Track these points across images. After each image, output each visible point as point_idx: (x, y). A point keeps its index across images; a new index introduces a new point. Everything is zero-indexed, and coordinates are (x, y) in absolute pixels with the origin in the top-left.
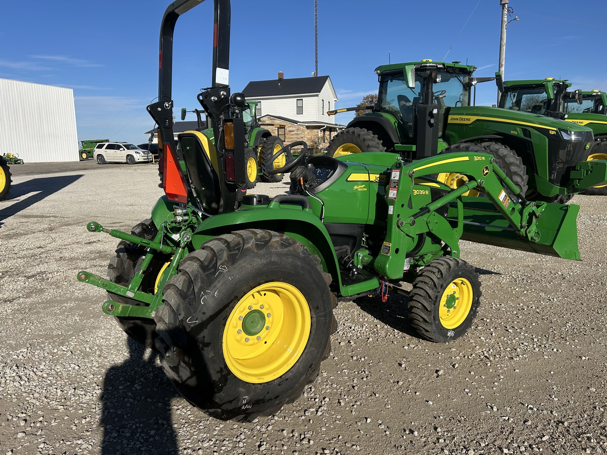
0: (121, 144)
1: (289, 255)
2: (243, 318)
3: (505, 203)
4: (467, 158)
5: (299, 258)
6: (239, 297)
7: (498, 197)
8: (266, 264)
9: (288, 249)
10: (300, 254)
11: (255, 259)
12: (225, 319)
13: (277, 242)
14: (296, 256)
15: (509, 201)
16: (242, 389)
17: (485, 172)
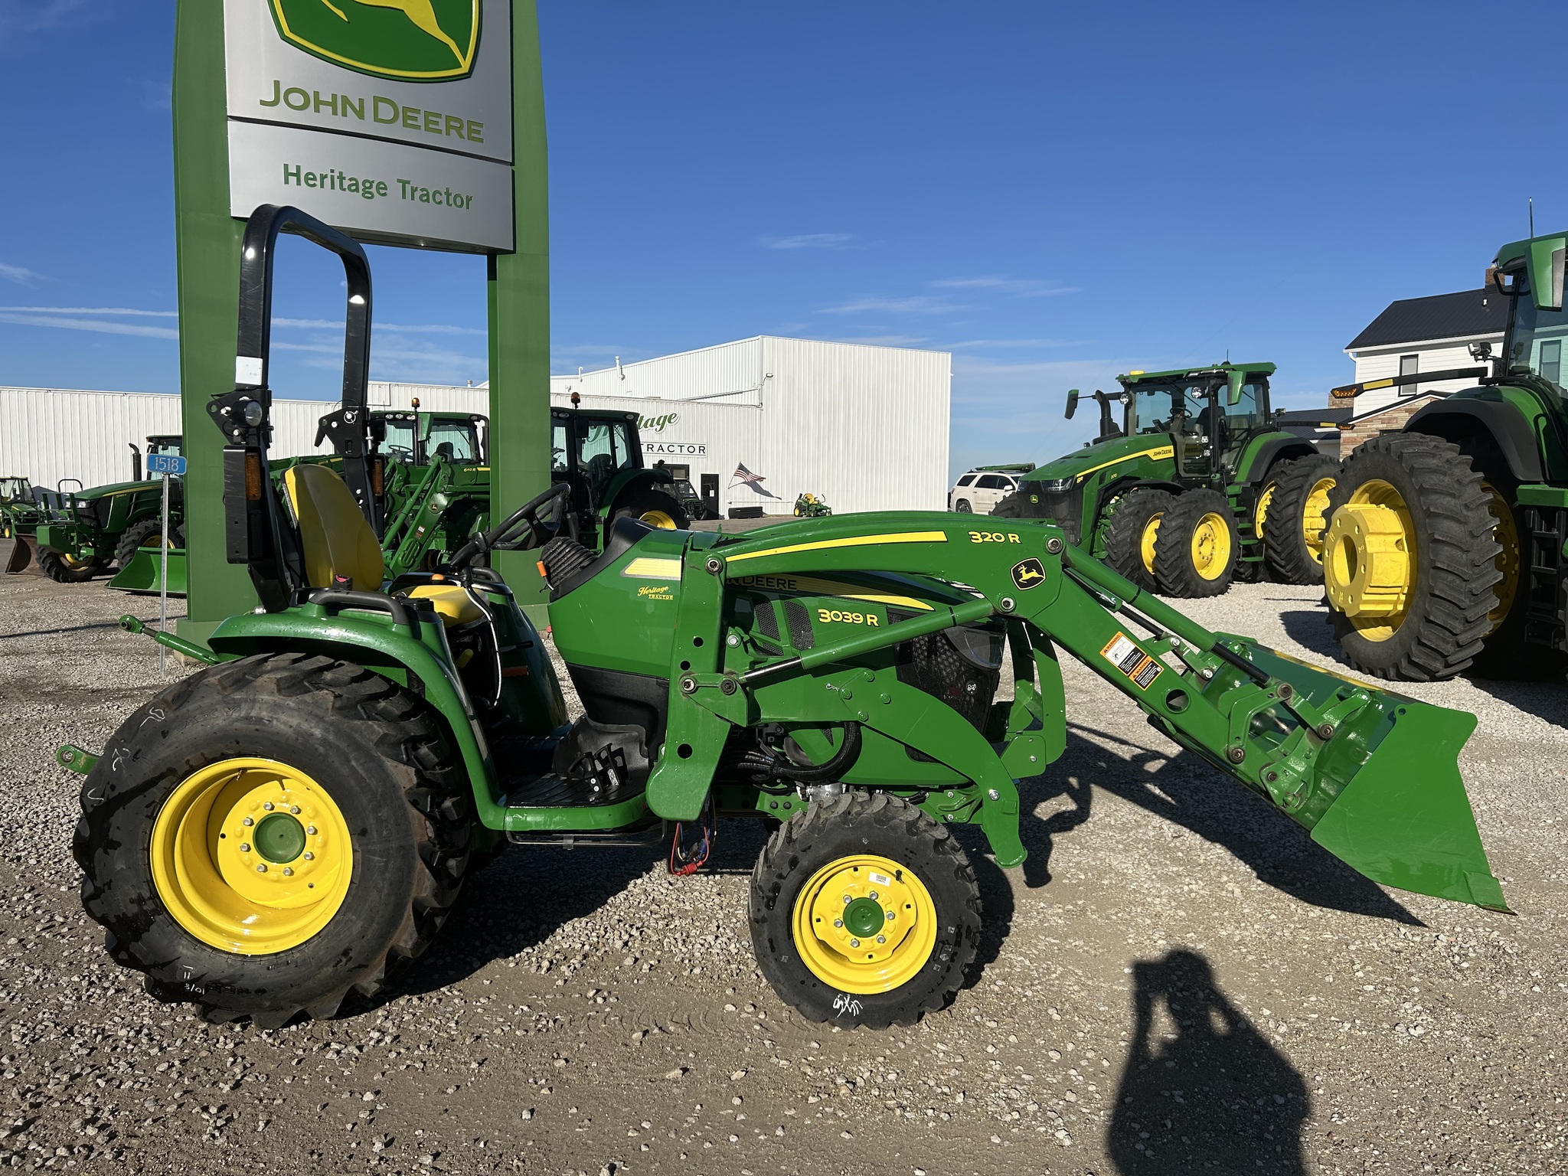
0: (1009, 476)
1: (298, 710)
2: (256, 823)
3: (1134, 673)
4: (940, 536)
5: (324, 721)
6: (181, 772)
7: (1102, 653)
8: (237, 720)
9: (300, 697)
10: (330, 713)
11: (218, 706)
12: (152, 807)
13: (275, 681)
14: (317, 716)
15: (1159, 669)
16: (184, 950)
17: (1026, 576)
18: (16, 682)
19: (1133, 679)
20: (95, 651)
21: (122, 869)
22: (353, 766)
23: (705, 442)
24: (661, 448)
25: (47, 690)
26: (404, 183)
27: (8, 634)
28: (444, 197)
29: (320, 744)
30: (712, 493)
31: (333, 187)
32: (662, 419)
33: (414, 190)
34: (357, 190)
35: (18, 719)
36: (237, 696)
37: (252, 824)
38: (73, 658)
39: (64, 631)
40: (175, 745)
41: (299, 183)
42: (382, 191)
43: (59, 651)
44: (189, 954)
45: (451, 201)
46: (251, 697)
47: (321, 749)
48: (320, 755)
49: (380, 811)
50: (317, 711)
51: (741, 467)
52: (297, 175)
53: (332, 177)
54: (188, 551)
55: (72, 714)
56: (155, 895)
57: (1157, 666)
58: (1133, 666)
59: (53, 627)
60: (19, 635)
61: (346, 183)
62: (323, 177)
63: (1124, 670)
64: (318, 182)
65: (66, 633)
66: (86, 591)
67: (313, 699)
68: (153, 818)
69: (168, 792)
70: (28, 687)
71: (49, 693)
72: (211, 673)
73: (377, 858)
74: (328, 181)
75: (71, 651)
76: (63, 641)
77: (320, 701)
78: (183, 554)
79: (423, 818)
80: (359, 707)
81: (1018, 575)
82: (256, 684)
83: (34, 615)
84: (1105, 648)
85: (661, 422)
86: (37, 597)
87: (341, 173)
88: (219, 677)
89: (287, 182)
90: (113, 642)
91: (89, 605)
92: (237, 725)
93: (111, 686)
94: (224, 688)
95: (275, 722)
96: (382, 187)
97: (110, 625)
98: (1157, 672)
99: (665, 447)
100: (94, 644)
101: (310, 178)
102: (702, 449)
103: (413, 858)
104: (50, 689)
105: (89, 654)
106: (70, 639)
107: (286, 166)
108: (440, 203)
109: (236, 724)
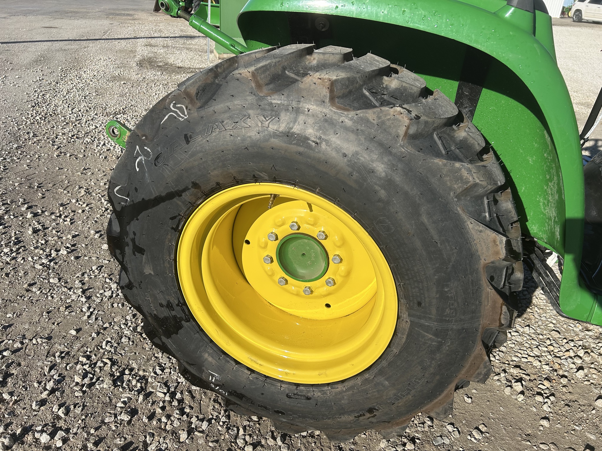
1: (356, 132)
2: (280, 238)
5: (390, 153)
6: (206, 188)
8: (275, 135)
9: (361, 113)
10: (401, 142)
11: (251, 112)
12: (176, 220)
13: (328, 84)
14: (381, 144)
16: (208, 357)
18: (147, 59)
20: (182, 48)
21: (150, 274)
22: (423, 224)
25: (159, 64)
27: (149, 36)
29: (383, 187)
35: (144, 78)
36: (276, 100)
37: (277, 239)
38: (173, 50)
39: (171, 37)
40: (200, 155)
43: (167, 47)
44: (214, 362)
46: (294, 104)
47: (382, 193)
48: (380, 200)
49: (447, 286)
50: (381, 137)
54: (220, 5)
55: (168, 78)
56: (183, 304)
59: (167, 35)
60: (153, 37)
65: (171, 39)
66: (182, 22)
67: (379, 118)
68: (178, 231)
69: (193, 207)
70: (152, 62)
71: (160, 66)
72: (242, 62)
73: (431, 336)
75: (172, 47)
76: (170, 42)
77: (389, 123)
78: (218, 7)
79: (500, 301)
80: (435, 136)
82: (301, 86)
83: (160, 30)
86: (163, 22)
88: (252, 69)
90: (189, 44)
91: (182, 28)
92: (275, 142)
93: (186, 66)
94: (259, 86)
95: (324, 146)
97: (189, 37)
100: (182, 45)
103: (474, 342)
104: (161, 64)
105: (180, 49)
106: (173, 41)
109: (273, 140)
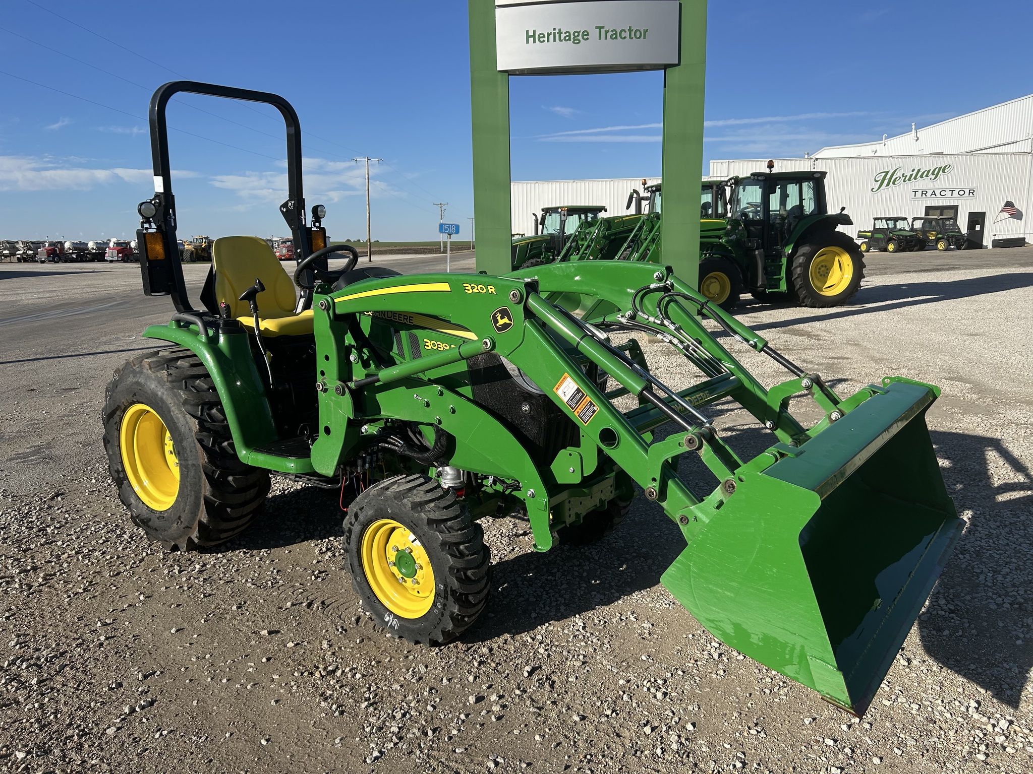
3: (578, 410)
4: (445, 287)
6: (125, 407)
7: (554, 389)
10: (168, 384)
15: (595, 409)
17: (501, 322)
19: (577, 415)
23: (975, 185)
24: (934, 193)
26: (600, 28)
28: (627, 34)
30: (978, 228)
31: (555, 40)
32: (937, 169)
33: (607, 32)
34: (570, 39)
41: (534, 42)
42: (585, 37)
45: (633, 35)
51: (1009, 204)
52: (534, 36)
53: (554, 33)
56: (124, 470)
57: (594, 406)
58: (576, 404)
61: (563, 36)
62: (549, 34)
63: (570, 406)
64: (546, 39)
74: (552, 37)
79: (202, 450)
81: (496, 321)
84: (557, 386)
85: (935, 173)
87: (560, 30)
89: (528, 42)
96: (586, 34)
98: (594, 411)
99: (937, 192)
101: (542, 36)
102: (972, 192)
103: (201, 471)
107: (527, 32)
108: (625, 37)
